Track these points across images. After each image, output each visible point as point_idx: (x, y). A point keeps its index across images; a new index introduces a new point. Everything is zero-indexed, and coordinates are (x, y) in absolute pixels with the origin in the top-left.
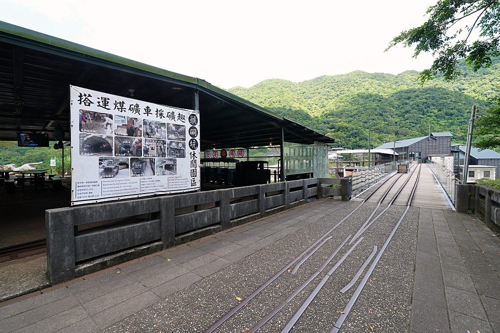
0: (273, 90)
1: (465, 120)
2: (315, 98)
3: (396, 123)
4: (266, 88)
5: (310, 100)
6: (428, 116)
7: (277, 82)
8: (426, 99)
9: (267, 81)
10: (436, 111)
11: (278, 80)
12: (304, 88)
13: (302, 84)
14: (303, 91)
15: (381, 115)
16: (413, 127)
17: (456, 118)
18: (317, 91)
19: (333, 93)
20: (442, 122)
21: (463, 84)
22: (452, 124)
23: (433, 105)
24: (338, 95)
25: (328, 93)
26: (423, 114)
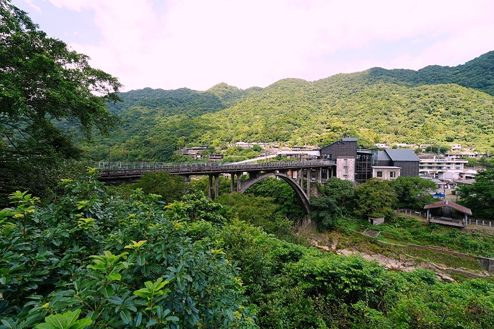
0: (285, 89)
1: (473, 119)
2: (328, 97)
3: (400, 122)
4: (279, 88)
5: (322, 99)
6: (434, 115)
7: (293, 81)
8: (434, 97)
9: (281, 80)
10: (443, 110)
11: (294, 79)
12: (318, 87)
13: (316, 83)
14: (317, 90)
15: (385, 114)
16: (415, 126)
17: (463, 117)
18: (330, 90)
19: (346, 91)
20: (447, 121)
21: (489, 79)
22: (457, 123)
23: (441, 104)
24: (351, 93)
25: (341, 92)
26: (430, 113)
